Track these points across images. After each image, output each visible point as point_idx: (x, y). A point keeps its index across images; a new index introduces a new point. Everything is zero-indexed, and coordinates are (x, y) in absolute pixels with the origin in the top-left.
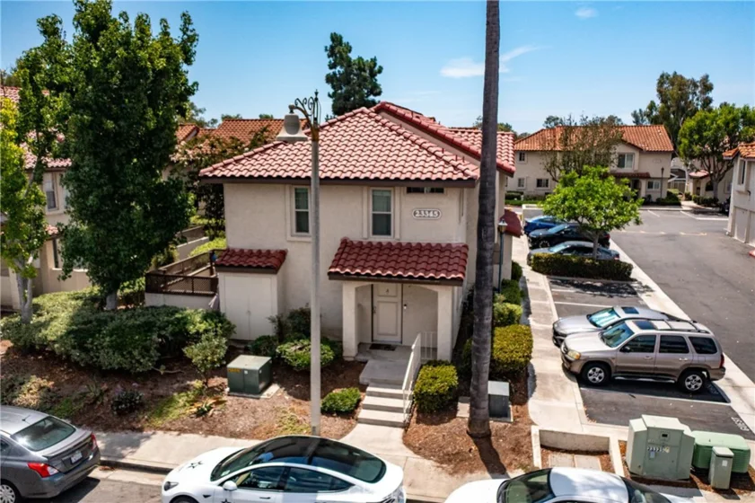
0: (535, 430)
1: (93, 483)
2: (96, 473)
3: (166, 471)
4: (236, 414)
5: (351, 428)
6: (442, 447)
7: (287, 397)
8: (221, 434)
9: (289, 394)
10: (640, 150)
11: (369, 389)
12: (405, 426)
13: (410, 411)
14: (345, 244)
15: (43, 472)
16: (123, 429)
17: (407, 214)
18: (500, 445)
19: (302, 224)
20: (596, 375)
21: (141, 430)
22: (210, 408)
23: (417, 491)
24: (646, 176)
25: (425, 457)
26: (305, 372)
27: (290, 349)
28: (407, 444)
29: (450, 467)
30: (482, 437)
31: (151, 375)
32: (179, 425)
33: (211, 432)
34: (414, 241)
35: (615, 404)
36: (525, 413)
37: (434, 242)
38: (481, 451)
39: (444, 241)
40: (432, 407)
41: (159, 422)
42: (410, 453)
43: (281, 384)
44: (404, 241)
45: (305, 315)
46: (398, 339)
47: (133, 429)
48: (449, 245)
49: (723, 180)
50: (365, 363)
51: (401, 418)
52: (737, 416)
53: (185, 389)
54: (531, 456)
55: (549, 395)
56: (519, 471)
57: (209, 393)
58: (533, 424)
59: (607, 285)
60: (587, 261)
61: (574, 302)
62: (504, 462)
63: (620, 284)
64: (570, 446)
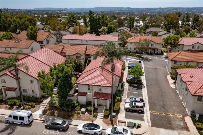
0: (118, 120)
1: (69, 127)
3: (78, 126)
4: (82, 117)
5: (96, 119)
6: (107, 122)
7: (88, 114)
8: (81, 120)
9: (89, 114)
10: (156, 43)
11: (99, 113)
12: (103, 119)
13: (104, 117)
14: (95, 92)
15: (65, 127)
16: (69, 119)
17: (104, 89)
18: (114, 122)
19: (89, 89)
20: (128, 110)
21: (71, 119)
22: (79, 116)
23: (104, 128)
24: (157, 49)
25: (105, 123)
26: (91, 111)
27: (88, 108)
28: (103, 121)
29: (107, 125)
30: (112, 121)
31: (71, 111)
32: (76, 119)
33: (80, 120)
34: (105, 92)
35: (129, 115)
36: (117, 117)
37: (107, 93)
38: (111, 123)
39: (108, 93)
40: (106, 117)
41: (73, 118)
42: (103, 123)
43: (87, 112)
44: (103, 92)
45: (91, 102)
46: (102, 104)
47: (70, 119)
48: (109, 93)
49: (173, 50)
50: (98, 108)
51: (102, 117)
52: (144, 117)
53: (75, 113)
54: (117, 124)
55: (121, 114)
56: (115, 125)
57: (78, 114)
58: (118, 119)
59: (138, 86)
60: (135, 82)
61: (131, 91)
62: (114, 124)
63: (140, 86)
64: (122, 122)
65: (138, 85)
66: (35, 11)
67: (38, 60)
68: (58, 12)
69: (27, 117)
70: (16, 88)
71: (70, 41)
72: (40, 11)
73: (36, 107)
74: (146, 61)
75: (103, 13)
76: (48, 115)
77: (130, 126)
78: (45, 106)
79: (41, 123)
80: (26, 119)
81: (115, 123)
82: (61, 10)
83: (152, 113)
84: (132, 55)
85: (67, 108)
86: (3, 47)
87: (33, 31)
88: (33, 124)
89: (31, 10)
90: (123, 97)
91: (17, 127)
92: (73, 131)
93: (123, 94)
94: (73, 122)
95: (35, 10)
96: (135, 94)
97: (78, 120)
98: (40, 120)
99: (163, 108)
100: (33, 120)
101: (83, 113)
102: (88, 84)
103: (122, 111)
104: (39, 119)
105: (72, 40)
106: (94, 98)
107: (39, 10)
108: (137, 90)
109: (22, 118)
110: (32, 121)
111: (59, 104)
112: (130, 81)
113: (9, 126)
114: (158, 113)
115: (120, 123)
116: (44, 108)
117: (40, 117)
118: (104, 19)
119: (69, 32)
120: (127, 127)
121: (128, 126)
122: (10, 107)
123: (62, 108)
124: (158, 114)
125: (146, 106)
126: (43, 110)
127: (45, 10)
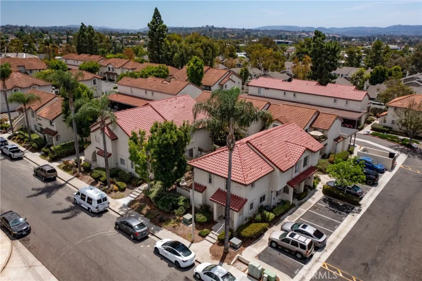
0: (239, 257)
1: (147, 237)
2: (149, 236)
4: (181, 229)
5: (203, 240)
6: (216, 252)
11: (212, 231)
13: (217, 240)
14: (219, 189)
16: (158, 226)
18: (228, 256)
19: (210, 181)
20: (274, 245)
22: (177, 224)
25: (211, 253)
27: (198, 216)
28: (210, 249)
29: (213, 257)
30: (226, 253)
32: (169, 228)
33: (174, 232)
34: (235, 194)
35: (271, 254)
36: (243, 250)
37: (239, 196)
38: (223, 256)
40: (221, 242)
41: (165, 226)
43: (195, 224)
44: (232, 193)
45: (209, 206)
47: (160, 226)
48: (242, 198)
50: (217, 222)
51: (214, 241)
52: (300, 269)
53: (175, 218)
54: (232, 263)
55: (256, 247)
56: (226, 264)
57: (179, 221)
58: (241, 254)
59: (344, 205)
60: (341, 194)
61: (317, 212)
62: (225, 260)
63: (350, 206)
64: (244, 262)
65: (346, 203)
66: (259, 33)
67: (159, 114)
68: (304, 34)
69: (97, 202)
70: (111, 154)
71: (262, 90)
72: (268, 31)
73: (125, 192)
74: (417, 157)
75: (408, 39)
76: (133, 209)
77: (253, 275)
78: (138, 194)
79: (115, 218)
80: (95, 204)
81: (228, 259)
82: (310, 32)
83: (327, 268)
84: (389, 136)
85: (162, 205)
86: (143, 89)
87: (197, 65)
88: (105, 215)
89: (252, 30)
90: (288, 217)
91: (82, 212)
92: (149, 246)
93: (293, 212)
94: (161, 232)
95: (259, 31)
96: (321, 220)
97: (170, 231)
98: (118, 213)
99: (363, 267)
100: (108, 209)
101: (187, 222)
102: (210, 171)
103: (262, 242)
104: (117, 211)
105: (266, 88)
106: (211, 200)
107: (266, 30)
108: (336, 212)
109: (90, 200)
110: (106, 211)
111: (156, 195)
112: (329, 191)
113: (74, 207)
114: (342, 272)
115: (239, 264)
116: (136, 197)
117: (121, 208)
118: (379, 51)
119: (287, 74)
120: (247, 275)
121: (250, 273)
122: (93, 182)
123: (156, 202)
124: (341, 275)
125: (326, 251)
126: (133, 199)
127: (277, 31)
